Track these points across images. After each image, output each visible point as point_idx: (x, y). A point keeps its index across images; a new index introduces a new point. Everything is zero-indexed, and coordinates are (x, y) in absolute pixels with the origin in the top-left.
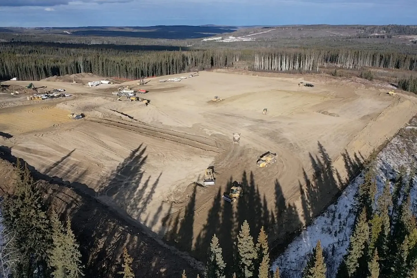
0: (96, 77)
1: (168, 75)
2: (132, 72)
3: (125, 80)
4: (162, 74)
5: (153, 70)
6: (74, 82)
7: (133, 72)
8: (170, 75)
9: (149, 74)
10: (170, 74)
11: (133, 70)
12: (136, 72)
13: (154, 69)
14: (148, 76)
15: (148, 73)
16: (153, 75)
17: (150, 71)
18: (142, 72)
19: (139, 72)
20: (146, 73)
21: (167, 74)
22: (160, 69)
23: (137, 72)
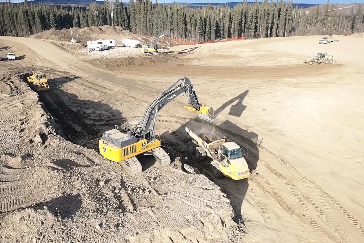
0: (127, 34)
1: (268, 38)
2: (196, 25)
3: (180, 43)
4: (256, 35)
5: (241, 25)
6: (73, 41)
7: (198, 24)
8: (271, 38)
9: (232, 32)
10: (271, 36)
11: (198, 19)
12: (205, 26)
13: (243, 22)
14: (230, 37)
15: (229, 31)
16: (240, 36)
17: (235, 25)
18: (218, 26)
19: (210, 27)
20: (227, 30)
21: (267, 36)
22: (253, 24)
23: (208, 25)
